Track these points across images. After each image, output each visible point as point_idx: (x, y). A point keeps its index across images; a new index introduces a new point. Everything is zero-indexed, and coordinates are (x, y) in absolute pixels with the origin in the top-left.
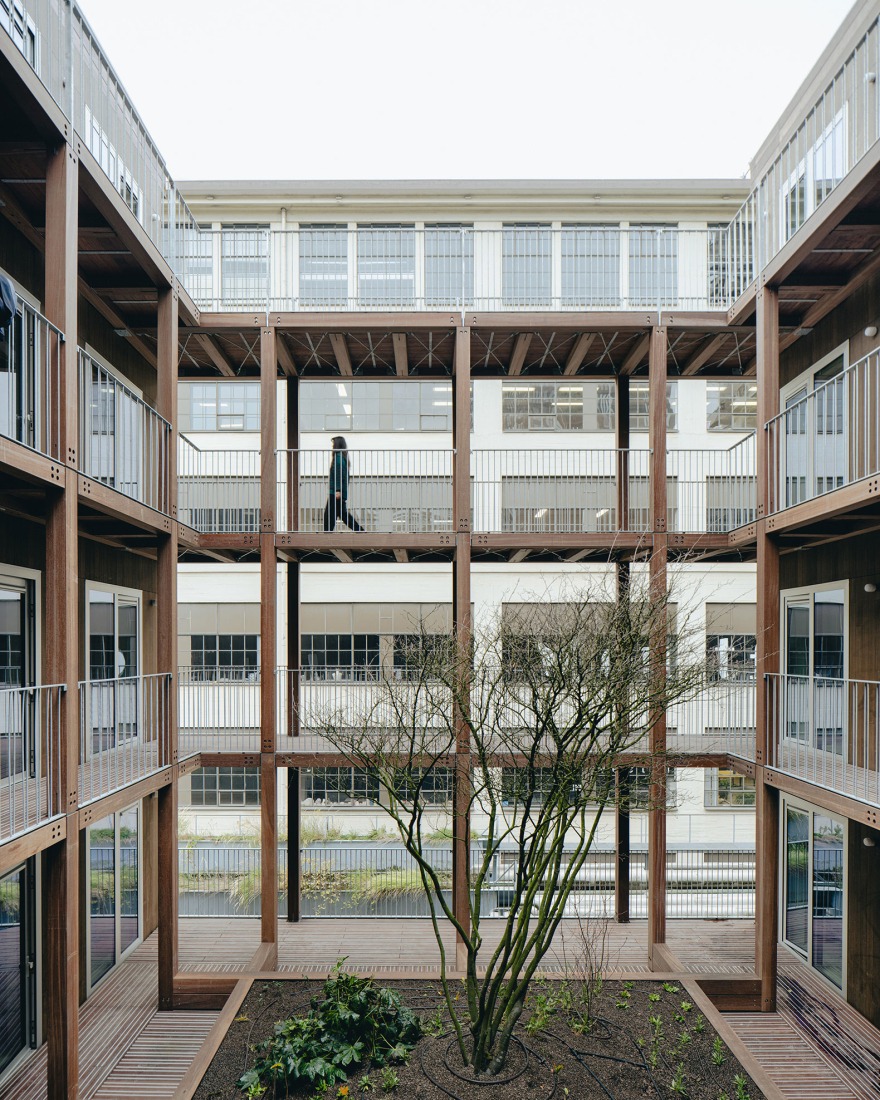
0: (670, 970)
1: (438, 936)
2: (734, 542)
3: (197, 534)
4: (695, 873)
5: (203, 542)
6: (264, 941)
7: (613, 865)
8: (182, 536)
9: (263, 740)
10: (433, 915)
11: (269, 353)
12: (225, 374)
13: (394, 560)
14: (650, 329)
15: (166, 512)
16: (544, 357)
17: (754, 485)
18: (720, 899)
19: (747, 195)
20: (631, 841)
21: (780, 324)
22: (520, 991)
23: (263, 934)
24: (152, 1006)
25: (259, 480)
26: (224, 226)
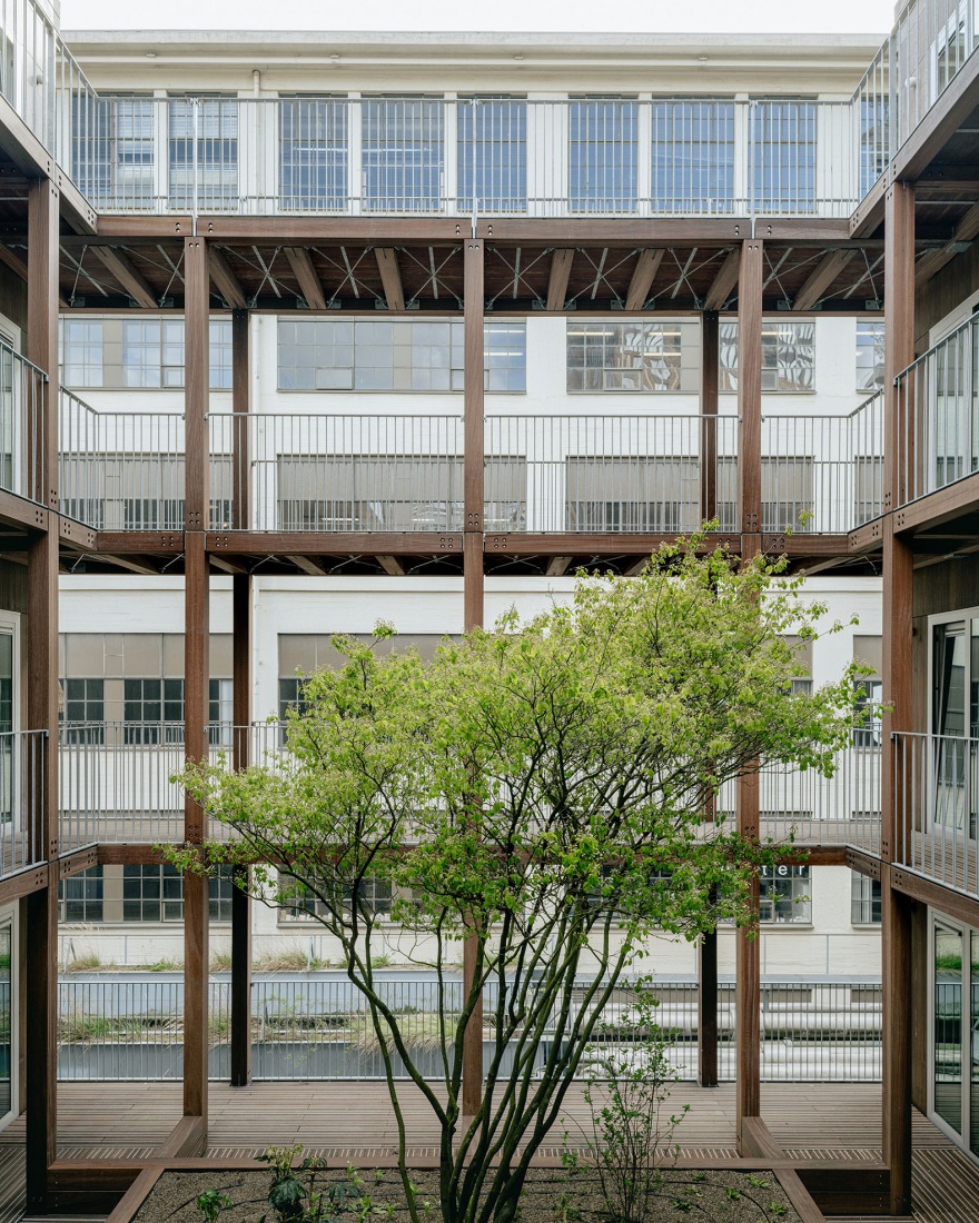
0: (761, 1155)
1: (395, 1104)
2: (856, 547)
3: (93, 533)
4: (840, 1017)
5: (101, 544)
6: (187, 1113)
7: (696, 1006)
8: (66, 536)
9: (187, 827)
10: (389, 1074)
11: (196, 274)
12: (142, 303)
13: (381, 572)
14: (739, 243)
15: (38, 499)
16: (596, 283)
17: (880, 467)
18: (862, 1055)
19: (872, 57)
20: (719, 972)
21: (918, 236)
22: (512, 1184)
23: (186, 1104)
24: (17, 1209)
25: (183, 458)
26: (171, 94)
